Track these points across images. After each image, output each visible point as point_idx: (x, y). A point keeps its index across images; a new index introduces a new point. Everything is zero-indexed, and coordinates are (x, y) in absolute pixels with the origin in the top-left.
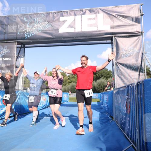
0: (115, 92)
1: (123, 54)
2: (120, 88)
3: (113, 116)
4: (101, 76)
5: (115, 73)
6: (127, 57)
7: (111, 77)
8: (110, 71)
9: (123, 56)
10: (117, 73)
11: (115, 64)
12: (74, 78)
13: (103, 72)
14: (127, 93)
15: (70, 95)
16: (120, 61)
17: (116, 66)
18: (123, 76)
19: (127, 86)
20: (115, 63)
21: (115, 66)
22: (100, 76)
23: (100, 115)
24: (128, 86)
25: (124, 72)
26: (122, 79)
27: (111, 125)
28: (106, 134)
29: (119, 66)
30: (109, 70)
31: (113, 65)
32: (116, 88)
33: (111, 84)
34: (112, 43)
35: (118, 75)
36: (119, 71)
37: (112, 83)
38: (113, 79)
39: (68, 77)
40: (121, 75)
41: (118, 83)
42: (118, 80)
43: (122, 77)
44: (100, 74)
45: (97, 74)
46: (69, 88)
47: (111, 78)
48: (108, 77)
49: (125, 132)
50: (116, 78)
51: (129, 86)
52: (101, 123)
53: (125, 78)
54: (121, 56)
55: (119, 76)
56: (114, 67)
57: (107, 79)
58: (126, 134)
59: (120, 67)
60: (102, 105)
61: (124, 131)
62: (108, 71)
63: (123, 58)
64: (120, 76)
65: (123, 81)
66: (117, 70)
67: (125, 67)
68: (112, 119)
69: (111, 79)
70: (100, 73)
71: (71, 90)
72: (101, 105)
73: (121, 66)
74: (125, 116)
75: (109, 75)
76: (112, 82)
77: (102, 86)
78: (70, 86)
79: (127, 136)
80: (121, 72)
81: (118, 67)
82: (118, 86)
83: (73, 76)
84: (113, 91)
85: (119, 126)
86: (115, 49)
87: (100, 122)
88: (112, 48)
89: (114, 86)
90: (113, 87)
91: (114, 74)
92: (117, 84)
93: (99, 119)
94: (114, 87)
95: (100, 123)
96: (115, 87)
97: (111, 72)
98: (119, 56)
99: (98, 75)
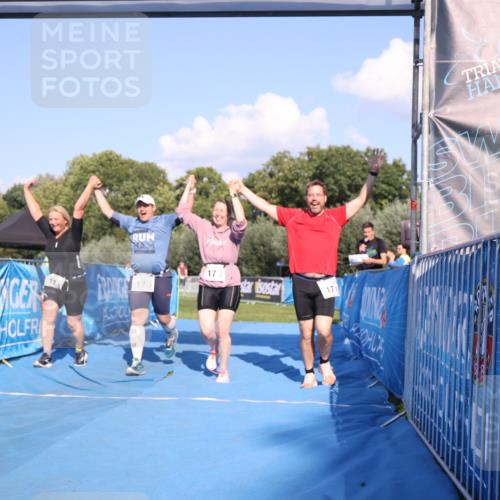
0: (418, 272)
1: (472, 76)
2: (447, 253)
3: (401, 393)
4: (349, 186)
5: (425, 173)
6: (490, 89)
7: (403, 197)
8: (396, 164)
9: (473, 86)
10: (435, 174)
11: (426, 127)
12: (207, 195)
13: (359, 168)
14: (484, 276)
15: (183, 282)
16: (451, 114)
17: (432, 136)
18: (466, 192)
19: (485, 244)
20: (426, 120)
21: (426, 139)
22: (342, 191)
23: (336, 389)
24: (489, 243)
25: (471, 170)
26: (457, 209)
27: (388, 438)
28: (363, 485)
29: (446, 139)
30: (390, 161)
31: (417, 131)
32: (424, 251)
33: (399, 234)
34: (417, 12)
35: (439, 187)
36: (444, 163)
37: (406, 231)
38: (413, 206)
39: (177, 188)
40: (453, 185)
41: (436, 229)
42: (435, 211)
43: (460, 197)
44: (344, 181)
45: (327, 176)
46: (181, 250)
47: (397, 201)
48: (385, 197)
49: (458, 477)
50: (429, 202)
51: (493, 243)
52: (340, 427)
53: (477, 201)
54: (463, 83)
55: (443, 193)
56: (419, 141)
57: (381, 209)
58: (464, 485)
59: (454, 142)
60: (347, 341)
61: (452, 470)
62: (387, 165)
63: (471, 98)
64: (452, 191)
65: (463, 218)
66: (437, 160)
67: (478, 145)
68: (397, 411)
69: (399, 207)
70: (344, 174)
71: (190, 259)
72: (343, 339)
73: (458, 137)
74: (467, 395)
75: (388, 184)
76: (403, 223)
77: (354, 240)
78: (183, 236)
79: (470, 492)
80: (457, 171)
81: (443, 144)
82: (438, 242)
83: (201, 185)
84: (409, 267)
85: (431, 448)
86: (434, 45)
87: (337, 423)
88: (417, 41)
89: (413, 242)
90: (407, 248)
91: (419, 180)
92: (432, 235)
93: (332, 407)
94: (413, 249)
95: (334, 428)
96: (418, 249)
97: (404, 172)
98: (450, 85)
99: (336, 182)
